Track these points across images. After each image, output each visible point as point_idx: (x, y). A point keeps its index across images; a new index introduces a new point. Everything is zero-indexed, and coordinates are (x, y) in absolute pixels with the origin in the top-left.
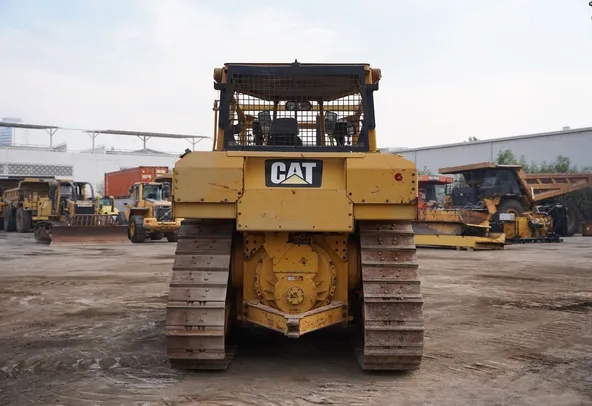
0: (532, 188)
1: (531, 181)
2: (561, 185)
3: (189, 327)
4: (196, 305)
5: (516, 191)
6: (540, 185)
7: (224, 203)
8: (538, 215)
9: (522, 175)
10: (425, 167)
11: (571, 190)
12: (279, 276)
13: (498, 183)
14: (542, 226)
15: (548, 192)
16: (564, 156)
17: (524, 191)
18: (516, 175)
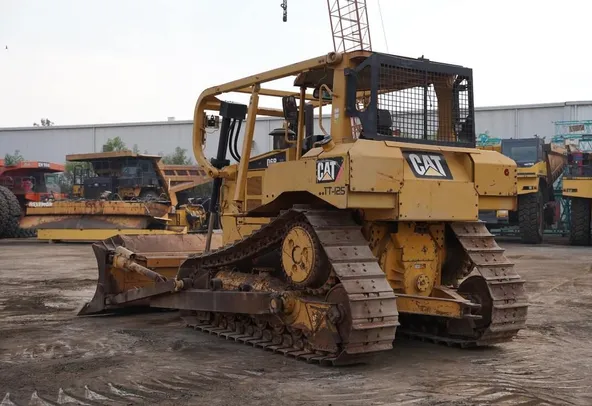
0: (169, 179)
1: (170, 172)
2: (194, 177)
3: (371, 319)
4: (372, 296)
5: (155, 182)
6: (177, 177)
7: (390, 194)
8: (194, 208)
9: (161, 166)
10: (17, 152)
11: (203, 183)
12: (406, 265)
13: (139, 173)
14: (198, 218)
15: (183, 185)
16: (182, 148)
17: (162, 182)
18: (155, 166)
